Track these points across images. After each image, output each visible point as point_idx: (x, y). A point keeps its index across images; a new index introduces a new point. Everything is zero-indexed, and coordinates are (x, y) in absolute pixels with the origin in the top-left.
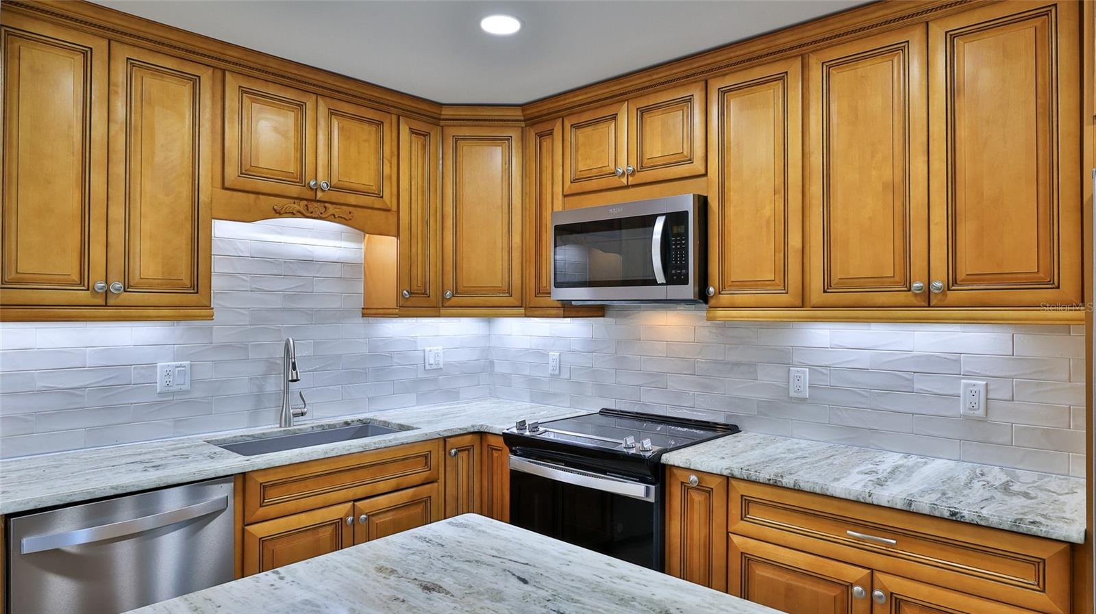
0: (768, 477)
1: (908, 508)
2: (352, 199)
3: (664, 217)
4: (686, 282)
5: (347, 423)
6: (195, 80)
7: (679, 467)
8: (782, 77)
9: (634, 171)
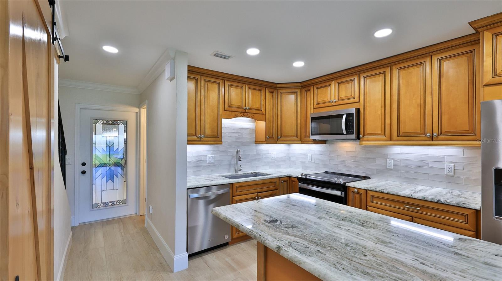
0: (379, 190)
1: (423, 199)
2: (254, 112)
3: (346, 115)
4: (353, 134)
5: (252, 173)
6: (218, 83)
7: (351, 187)
8: (384, 73)
9: (336, 101)
